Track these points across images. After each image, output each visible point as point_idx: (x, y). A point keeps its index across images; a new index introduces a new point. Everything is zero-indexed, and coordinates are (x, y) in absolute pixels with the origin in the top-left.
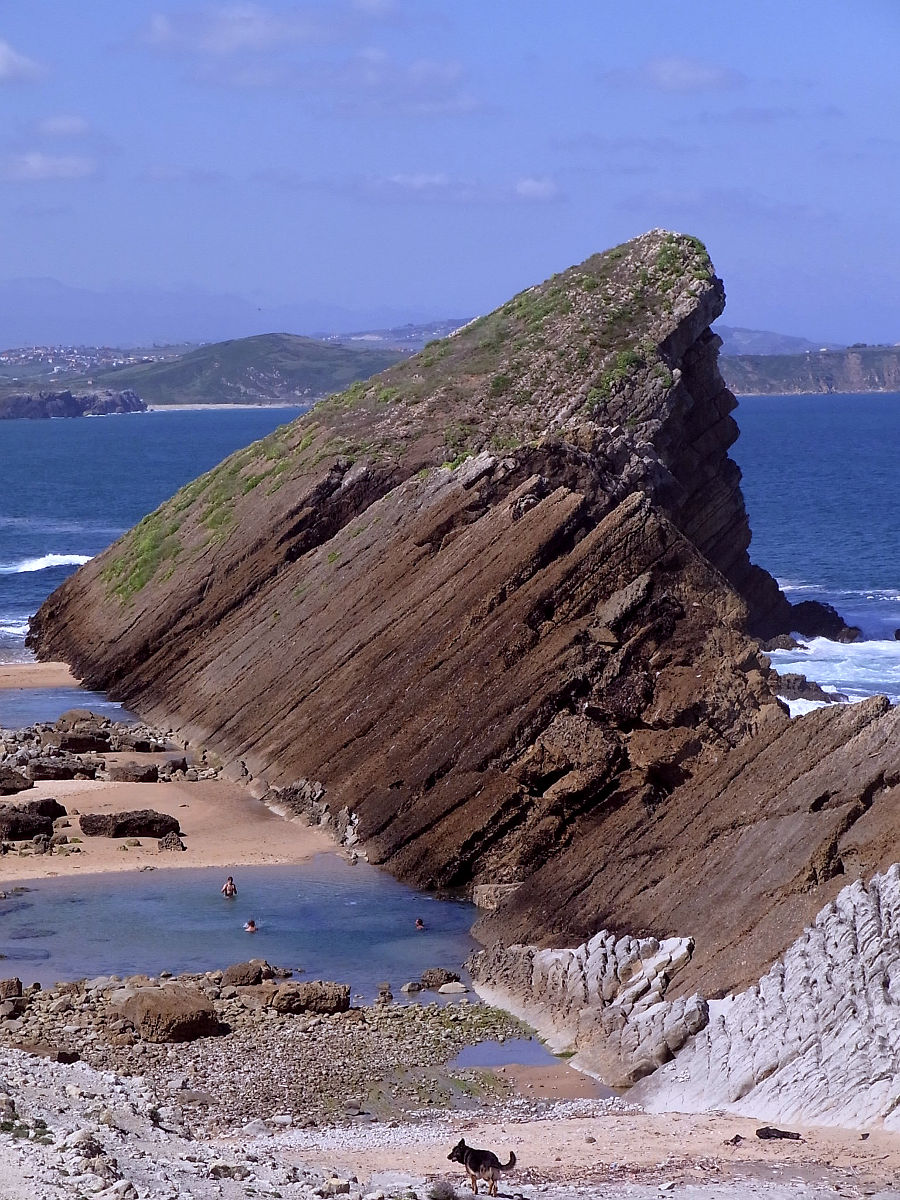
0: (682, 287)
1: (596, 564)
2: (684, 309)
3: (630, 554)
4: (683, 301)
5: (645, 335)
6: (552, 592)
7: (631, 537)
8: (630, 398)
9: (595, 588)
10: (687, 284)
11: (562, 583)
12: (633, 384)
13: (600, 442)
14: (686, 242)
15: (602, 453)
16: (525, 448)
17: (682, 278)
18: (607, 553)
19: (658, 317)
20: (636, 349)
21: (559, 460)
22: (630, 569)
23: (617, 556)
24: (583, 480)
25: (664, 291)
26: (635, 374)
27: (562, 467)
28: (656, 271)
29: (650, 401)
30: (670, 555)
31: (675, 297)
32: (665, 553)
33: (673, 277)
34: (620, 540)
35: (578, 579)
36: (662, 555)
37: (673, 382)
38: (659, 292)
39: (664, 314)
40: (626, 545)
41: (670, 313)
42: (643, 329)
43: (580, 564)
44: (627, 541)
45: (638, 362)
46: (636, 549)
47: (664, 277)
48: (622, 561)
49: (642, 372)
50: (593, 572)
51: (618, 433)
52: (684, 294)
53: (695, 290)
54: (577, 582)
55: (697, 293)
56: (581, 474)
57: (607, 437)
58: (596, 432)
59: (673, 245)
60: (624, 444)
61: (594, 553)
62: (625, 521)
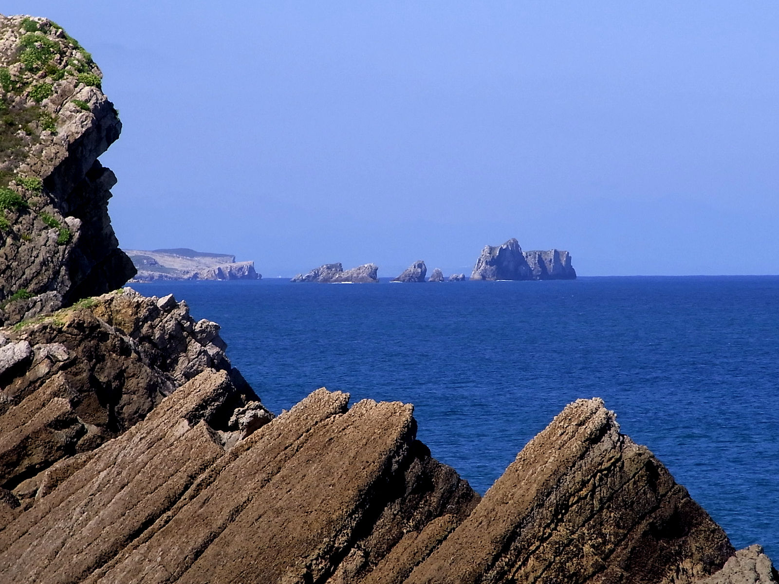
0: (65, 95)
1: (548, 526)
2: (73, 129)
3: (601, 509)
4: (70, 117)
5: (23, 166)
6: (481, 576)
7: (601, 479)
8: (15, 259)
9: (548, 567)
10: (71, 92)
11: (496, 558)
12: (16, 238)
13: (145, 320)
14: (54, 30)
15: (147, 338)
16: (45, 328)
17: (61, 81)
18: (562, 507)
19: (36, 139)
20: (12, 185)
21: (97, 347)
22: (603, 536)
23: (579, 513)
24: (134, 381)
25: (38, 101)
26: (16, 222)
27: (101, 359)
28: (21, 71)
29: (44, 263)
30: (666, 510)
31: (57, 112)
32: (658, 507)
33: (49, 80)
34: (584, 483)
35: (519, 552)
36: (654, 509)
37: (71, 237)
38: (30, 103)
39: (44, 135)
40: (593, 491)
41: (53, 134)
42: (17, 155)
43: (519, 525)
44: (594, 487)
45: (19, 204)
46: (610, 499)
47: (34, 80)
48: (589, 519)
49: (26, 219)
50: (543, 540)
51: (171, 305)
52: (70, 105)
53: (87, 101)
54: (517, 556)
55: (90, 105)
56: (130, 371)
57: (154, 312)
58: (138, 305)
59: (37, 33)
60: (179, 324)
61: (541, 506)
62: (587, 450)
